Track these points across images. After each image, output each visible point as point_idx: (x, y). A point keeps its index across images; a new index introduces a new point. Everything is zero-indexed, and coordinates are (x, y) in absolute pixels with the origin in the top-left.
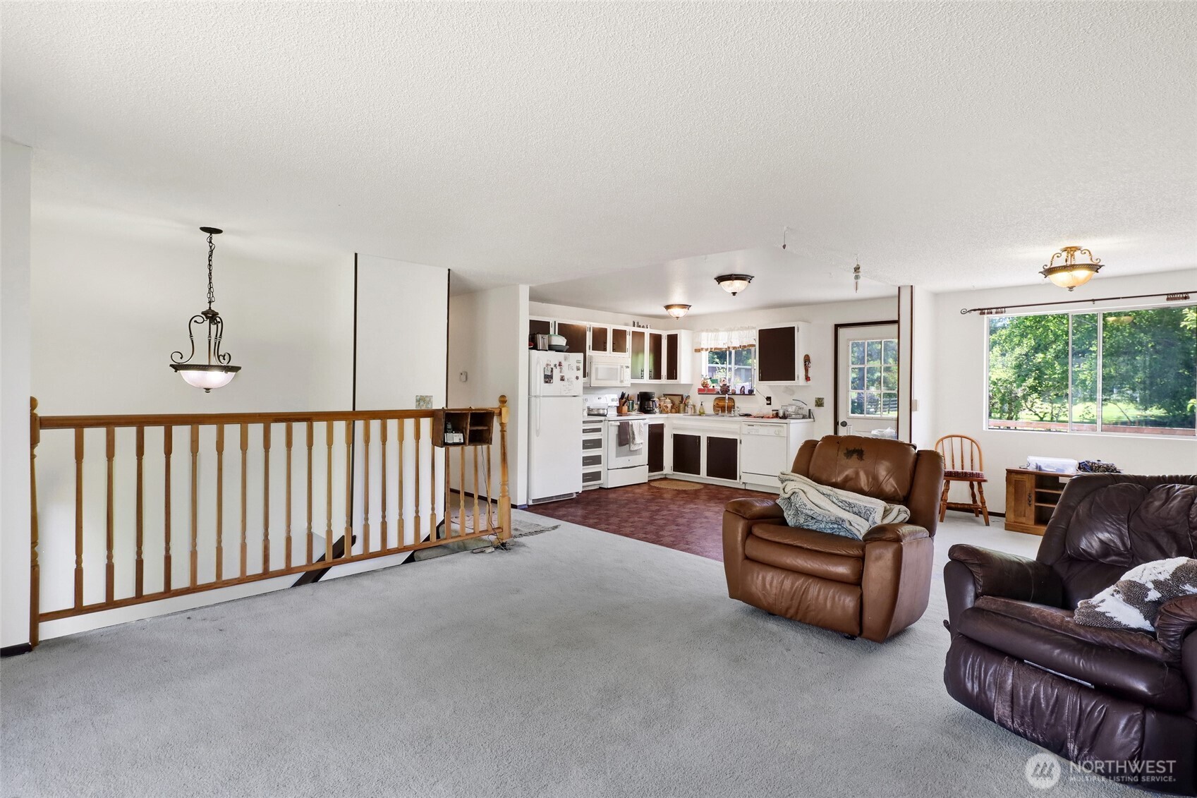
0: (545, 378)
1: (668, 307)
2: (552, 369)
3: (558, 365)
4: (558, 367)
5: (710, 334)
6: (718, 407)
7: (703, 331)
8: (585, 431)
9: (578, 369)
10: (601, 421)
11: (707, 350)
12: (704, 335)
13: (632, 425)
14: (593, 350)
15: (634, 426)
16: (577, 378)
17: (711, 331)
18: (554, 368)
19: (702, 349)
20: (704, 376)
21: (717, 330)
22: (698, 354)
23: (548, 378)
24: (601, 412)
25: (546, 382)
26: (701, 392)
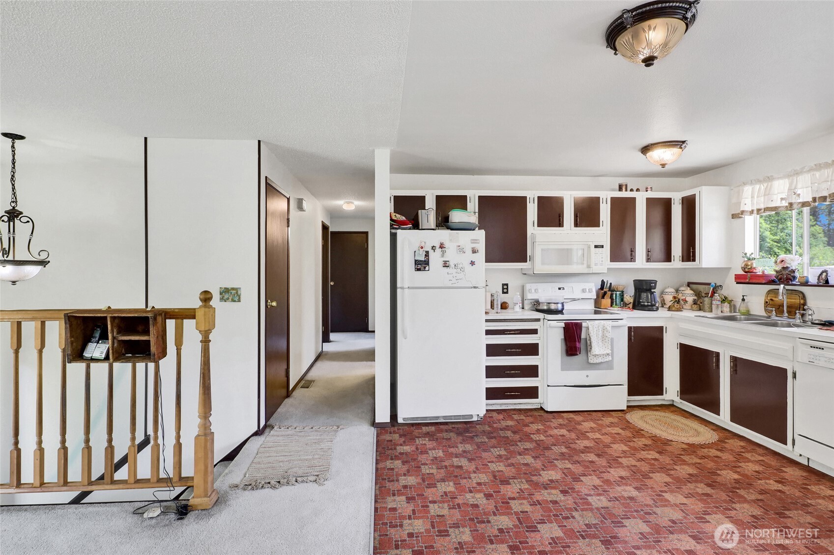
0: (415, 264)
1: (645, 150)
2: (427, 252)
3: (438, 245)
4: (438, 250)
5: (757, 187)
6: (773, 306)
7: (745, 184)
8: (488, 332)
9: (474, 251)
10: (538, 320)
11: (752, 212)
12: (748, 190)
13: (588, 328)
14: (539, 226)
15: (590, 329)
16: (472, 263)
17: (759, 181)
18: (431, 253)
19: (743, 212)
20: (748, 255)
21: (770, 179)
22: (737, 221)
23: (421, 265)
24: (553, 307)
25: (419, 270)
26: (740, 280)
